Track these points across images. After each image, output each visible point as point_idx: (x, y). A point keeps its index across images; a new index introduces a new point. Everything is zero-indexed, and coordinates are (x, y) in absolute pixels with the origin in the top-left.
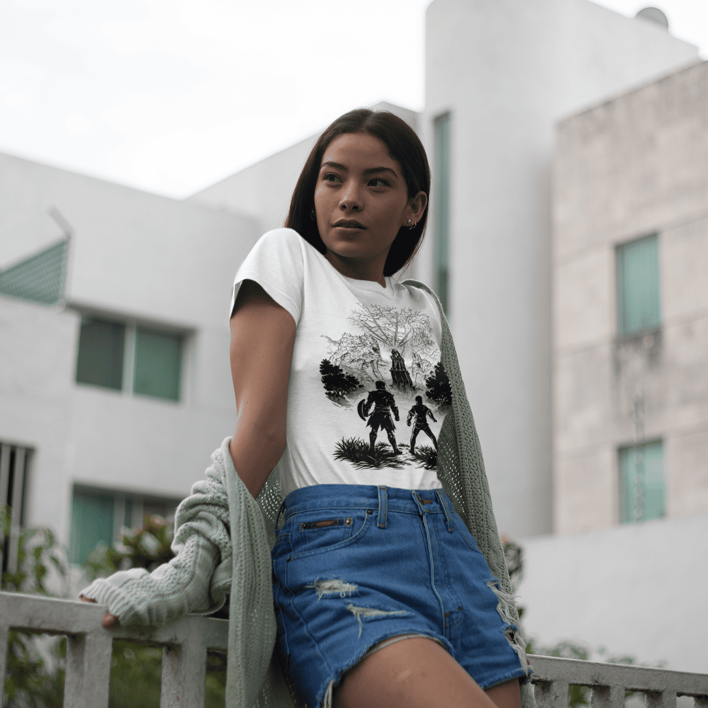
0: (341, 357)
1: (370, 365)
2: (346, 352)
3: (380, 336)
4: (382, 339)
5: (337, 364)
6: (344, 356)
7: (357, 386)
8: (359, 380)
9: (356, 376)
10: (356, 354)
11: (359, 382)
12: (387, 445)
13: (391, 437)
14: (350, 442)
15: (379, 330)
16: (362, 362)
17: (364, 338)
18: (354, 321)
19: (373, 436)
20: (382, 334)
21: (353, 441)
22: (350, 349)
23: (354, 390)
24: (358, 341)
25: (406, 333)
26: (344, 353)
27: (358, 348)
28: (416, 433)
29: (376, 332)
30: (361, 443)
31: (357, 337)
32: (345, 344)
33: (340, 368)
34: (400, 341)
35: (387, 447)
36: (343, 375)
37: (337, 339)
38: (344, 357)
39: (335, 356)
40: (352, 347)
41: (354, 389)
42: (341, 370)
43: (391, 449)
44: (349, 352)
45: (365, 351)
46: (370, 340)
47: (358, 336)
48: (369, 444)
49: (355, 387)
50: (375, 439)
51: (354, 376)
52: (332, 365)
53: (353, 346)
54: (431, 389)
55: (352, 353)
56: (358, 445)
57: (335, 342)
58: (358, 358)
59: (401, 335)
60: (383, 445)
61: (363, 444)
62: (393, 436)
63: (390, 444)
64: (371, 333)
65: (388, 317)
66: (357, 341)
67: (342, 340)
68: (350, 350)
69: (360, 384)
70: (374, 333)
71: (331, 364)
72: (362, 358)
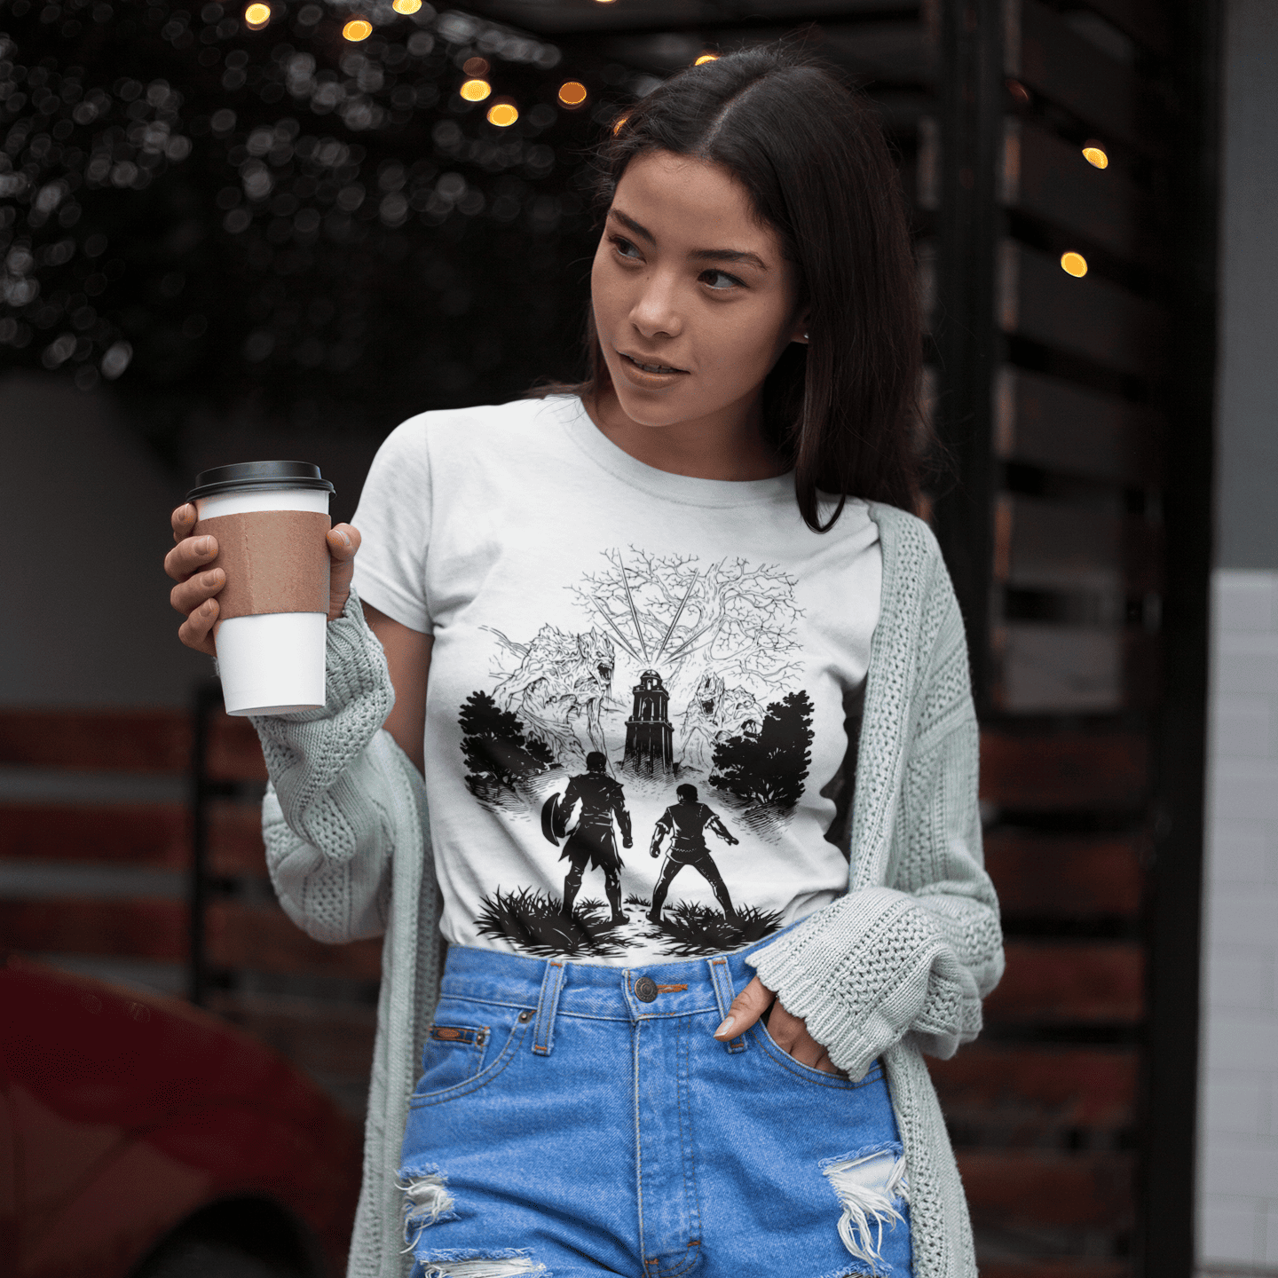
0: (525, 689)
1: (584, 710)
2: (539, 675)
3: (627, 638)
4: (630, 646)
5: (512, 710)
6: (533, 686)
7: (547, 765)
8: (556, 752)
9: (550, 743)
10: (561, 681)
11: (553, 758)
12: (600, 905)
13: (613, 884)
14: (515, 896)
15: (631, 623)
16: (569, 703)
17: (588, 639)
18: (578, 595)
19: (573, 882)
20: (636, 635)
21: (523, 895)
22: (550, 667)
23: (537, 774)
24: (573, 647)
25: (697, 630)
26: (534, 678)
27: (570, 664)
28: (670, 872)
29: (620, 627)
30: (543, 902)
31: (572, 637)
32: (540, 654)
33: (517, 720)
34: (673, 650)
35: (599, 909)
36: (521, 740)
37: (524, 639)
38: (533, 691)
39: (509, 684)
40: (557, 662)
41: (540, 771)
42: (520, 726)
43: (606, 913)
44: (548, 675)
45: (581, 674)
46: (601, 644)
47: (576, 635)
48: (562, 901)
49: (543, 768)
50: (576, 890)
51: (546, 740)
52: (498, 710)
53: (559, 658)
54: (725, 770)
55: (552, 679)
56: (535, 907)
57: (517, 646)
58: (563, 693)
59: (682, 635)
60: (591, 906)
61: (547, 903)
62: (617, 881)
63: (606, 901)
64: (608, 628)
65: (666, 583)
66: (571, 646)
67: (536, 642)
68: (550, 671)
69: (556, 761)
70: (615, 628)
71: (496, 705)
72: (571, 691)
